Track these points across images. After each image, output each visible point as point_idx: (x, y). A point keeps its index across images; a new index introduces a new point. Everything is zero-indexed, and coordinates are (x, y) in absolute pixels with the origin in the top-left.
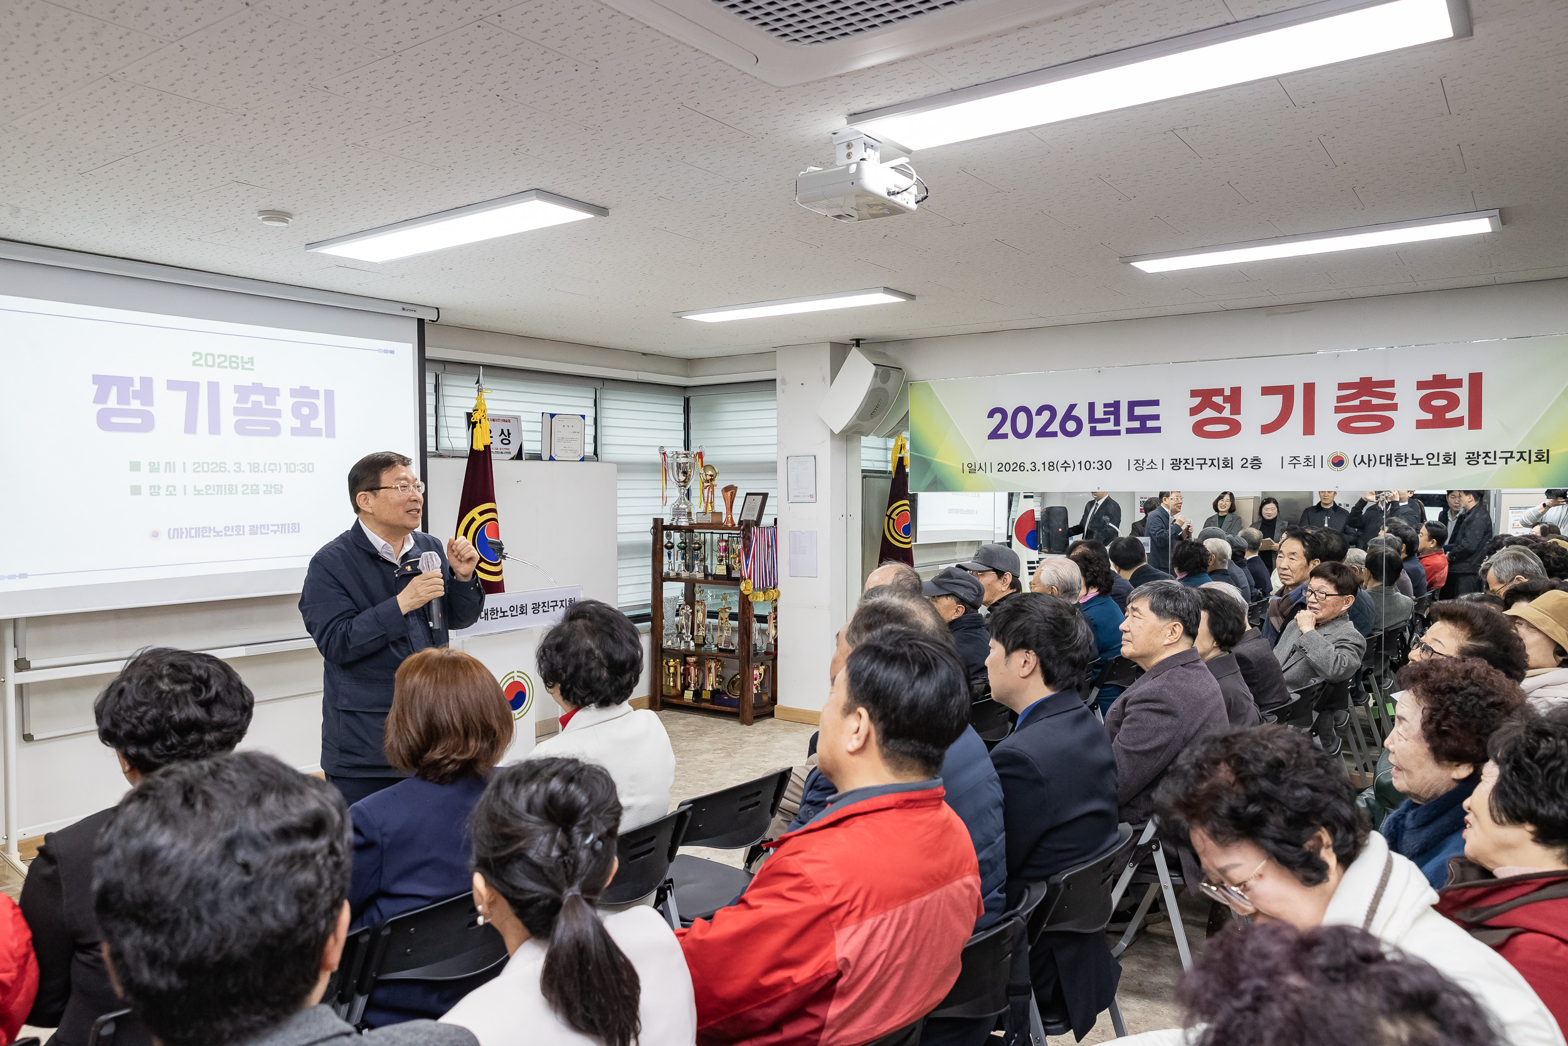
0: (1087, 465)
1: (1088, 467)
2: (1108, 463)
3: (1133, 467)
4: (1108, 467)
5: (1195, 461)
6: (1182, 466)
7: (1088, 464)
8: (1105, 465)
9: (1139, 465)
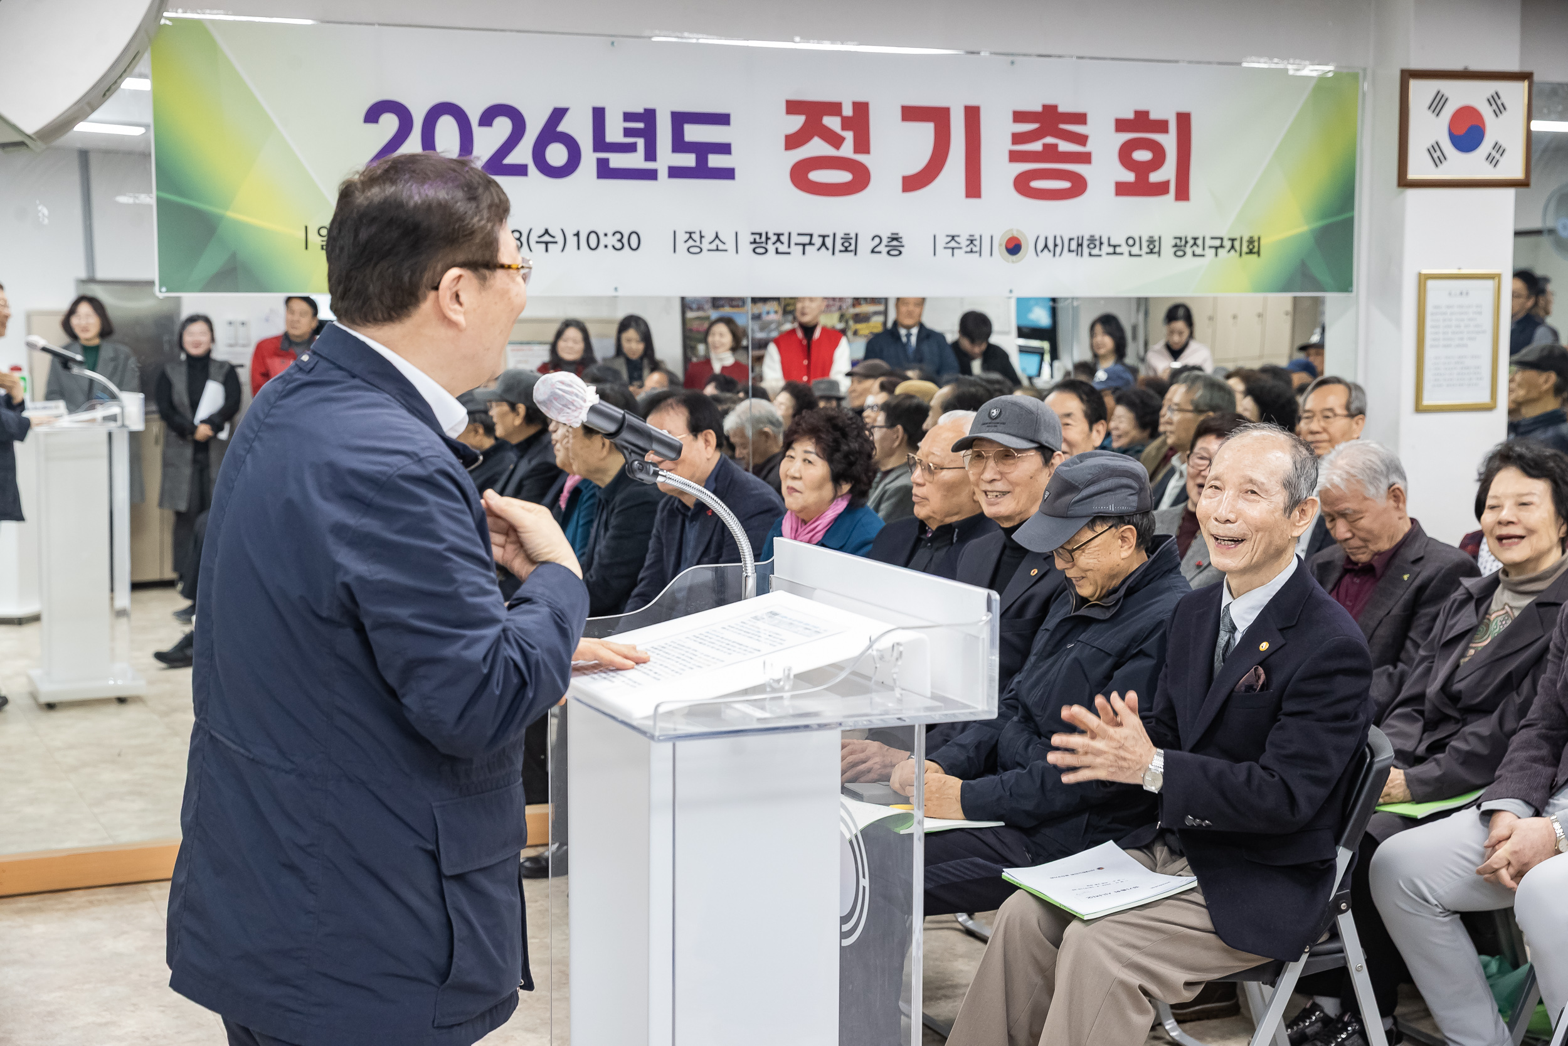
0: (592, 240)
1: (593, 244)
2: (634, 238)
3: (682, 247)
4: (634, 244)
5: (795, 239)
6: (771, 248)
7: (593, 237)
8: (629, 241)
9: (694, 242)
